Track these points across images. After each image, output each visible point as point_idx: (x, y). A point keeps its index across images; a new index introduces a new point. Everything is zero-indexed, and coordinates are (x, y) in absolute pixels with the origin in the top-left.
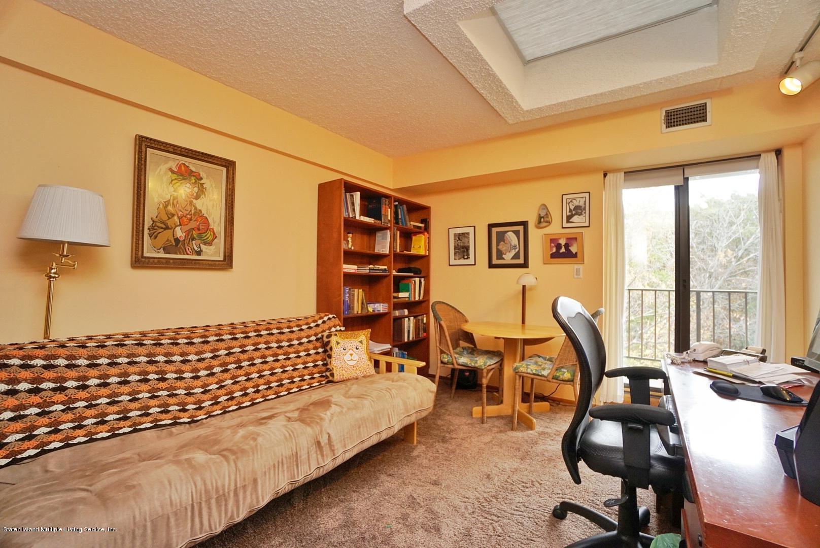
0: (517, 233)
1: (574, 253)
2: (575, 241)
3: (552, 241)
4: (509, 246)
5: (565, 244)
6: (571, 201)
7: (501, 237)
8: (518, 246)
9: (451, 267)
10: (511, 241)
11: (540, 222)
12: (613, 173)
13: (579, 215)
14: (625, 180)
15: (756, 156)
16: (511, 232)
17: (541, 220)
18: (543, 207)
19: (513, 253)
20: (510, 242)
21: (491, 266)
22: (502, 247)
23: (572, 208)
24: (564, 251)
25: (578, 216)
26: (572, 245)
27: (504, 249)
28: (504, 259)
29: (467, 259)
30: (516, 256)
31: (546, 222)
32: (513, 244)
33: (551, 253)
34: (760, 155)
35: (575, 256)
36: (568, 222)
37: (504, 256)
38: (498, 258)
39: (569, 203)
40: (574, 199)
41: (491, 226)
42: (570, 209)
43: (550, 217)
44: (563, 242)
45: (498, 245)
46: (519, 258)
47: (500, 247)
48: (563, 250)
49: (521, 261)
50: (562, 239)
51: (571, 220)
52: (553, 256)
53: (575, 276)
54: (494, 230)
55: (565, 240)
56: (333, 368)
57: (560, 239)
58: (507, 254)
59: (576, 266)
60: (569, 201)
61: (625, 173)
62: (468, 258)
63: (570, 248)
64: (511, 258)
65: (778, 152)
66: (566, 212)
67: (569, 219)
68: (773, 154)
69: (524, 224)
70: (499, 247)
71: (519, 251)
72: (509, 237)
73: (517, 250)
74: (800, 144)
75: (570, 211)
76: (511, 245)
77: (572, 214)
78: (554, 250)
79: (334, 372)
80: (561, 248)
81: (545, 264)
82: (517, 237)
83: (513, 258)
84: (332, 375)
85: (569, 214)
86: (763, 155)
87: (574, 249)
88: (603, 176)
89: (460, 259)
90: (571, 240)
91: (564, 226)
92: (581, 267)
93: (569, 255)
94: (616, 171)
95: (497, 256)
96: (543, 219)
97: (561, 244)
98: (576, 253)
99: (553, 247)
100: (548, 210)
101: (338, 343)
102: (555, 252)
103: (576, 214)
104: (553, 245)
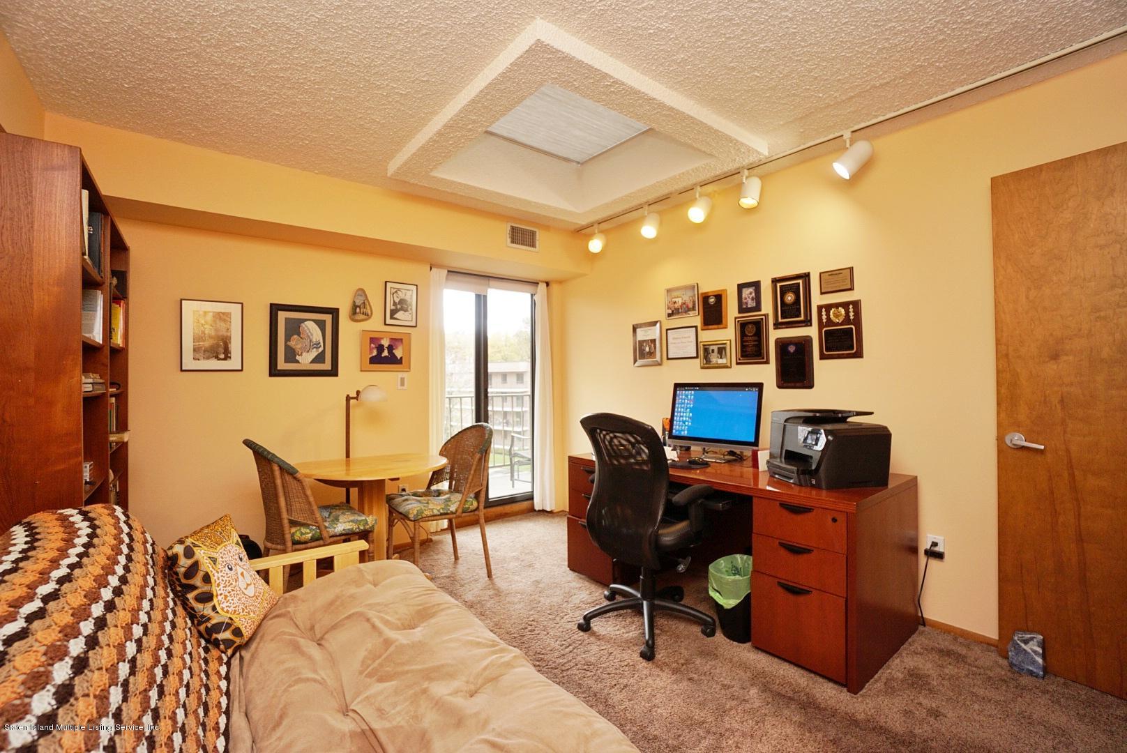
0: (321, 324)
1: (399, 358)
2: (400, 343)
3: (372, 340)
4: (307, 342)
5: (389, 345)
6: (396, 292)
7: (294, 328)
8: (322, 344)
9: (183, 373)
10: (312, 335)
11: (354, 313)
12: (438, 268)
13: (405, 311)
14: (447, 279)
15: (536, 283)
16: (312, 322)
17: (356, 310)
18: (360, 292)
19: (314, 353)
20: (309, 337)
21: (274, 372)
22: (295, 342)
23: (397, 300)
24: (387, 355)
25: (403, 312)
26: (397, 348)
27: (299, 346)
28: (298, 362)
29: (225, 359)
30: (320, 358)
31: (363, 314)
32: (314, 340)
33: (371, 356)
34: (538, 283)
35: (400, 361)
36: (392, 317)
37: (298, 358)
38: (287, 361)
39: (393, 294)
40: (399, 289)
41: (275, 309)
42: (394, 301)
43: (368, 307)
44: (386, 343)
45: (288, 339)
46: (323, 362)
47: (292, 343)
48: (385, 353)
49: (327, 366)
50: (385, 339)
51: (395, 316)
52: (373, 361)
53: (400, 388)
54: (282, 316)
55: (388, 341)
56: (231, 619)
57: (382, 338)
58: (304, 354)
59: (400, 375)
60: (393, 291)
61: (449, 271)
62: (227, 357)
63: (394, 351)
64: (310, 361)
65: (548, 284)
66: (390, 306)
67: (393, 312)
68: (545, 285)
69: (334, 312)
70: (288, 343)
71: (324, 351)
72: (308, 329)
73: (321, 350)
74: (560, 282)
75: (395, 304)
76: (311, 341)
77: (397, 308)
78: (375, 353)
79: (237, 623)
80: (383, 350)
81: (361, 371)
82: (321, 330)
83: (313, 361)
84: (237, 632)
85: (393, 307)
86: (540, 283)
87: (398, 353)
88: (429, 268)
89: (208, 358)
90: (395, 342)
91: (387, 323)
92: (405, 375)
93: (393, 360)
94: (440, 266)
95: (285, 360)
96: (359, 310)
97: (383, 346)
98: (401, 358)
99: (373, 348)
100: (366, 296)
101: (214, 560)
102: (375, 356)
103: (402, 309)
104: (372, 345)
